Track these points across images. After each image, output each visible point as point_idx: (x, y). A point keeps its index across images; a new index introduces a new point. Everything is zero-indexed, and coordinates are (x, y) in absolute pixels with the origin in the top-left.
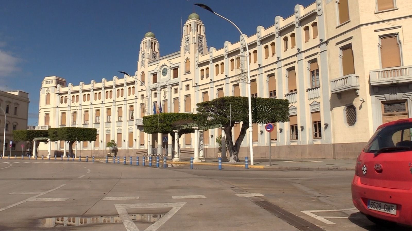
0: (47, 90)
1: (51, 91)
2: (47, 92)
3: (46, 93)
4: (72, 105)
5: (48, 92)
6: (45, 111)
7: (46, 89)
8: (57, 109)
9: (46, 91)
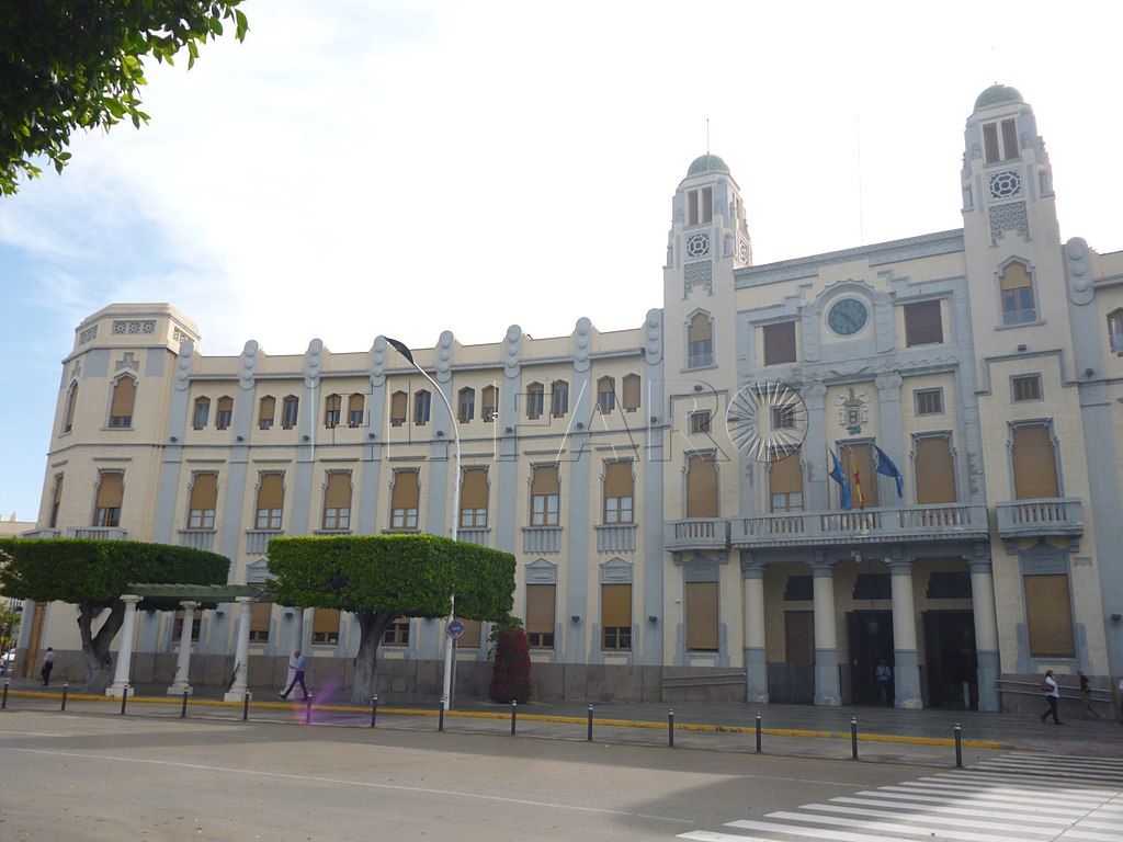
0: (121, 359)
1: (142, 367)
2: (123, 371)
3: (112, 373)
4: (257, 436)
5: (126, 369)
6: (96, 459)
7: (118, 356)
8: (171, 455)
9: (112, 364)
